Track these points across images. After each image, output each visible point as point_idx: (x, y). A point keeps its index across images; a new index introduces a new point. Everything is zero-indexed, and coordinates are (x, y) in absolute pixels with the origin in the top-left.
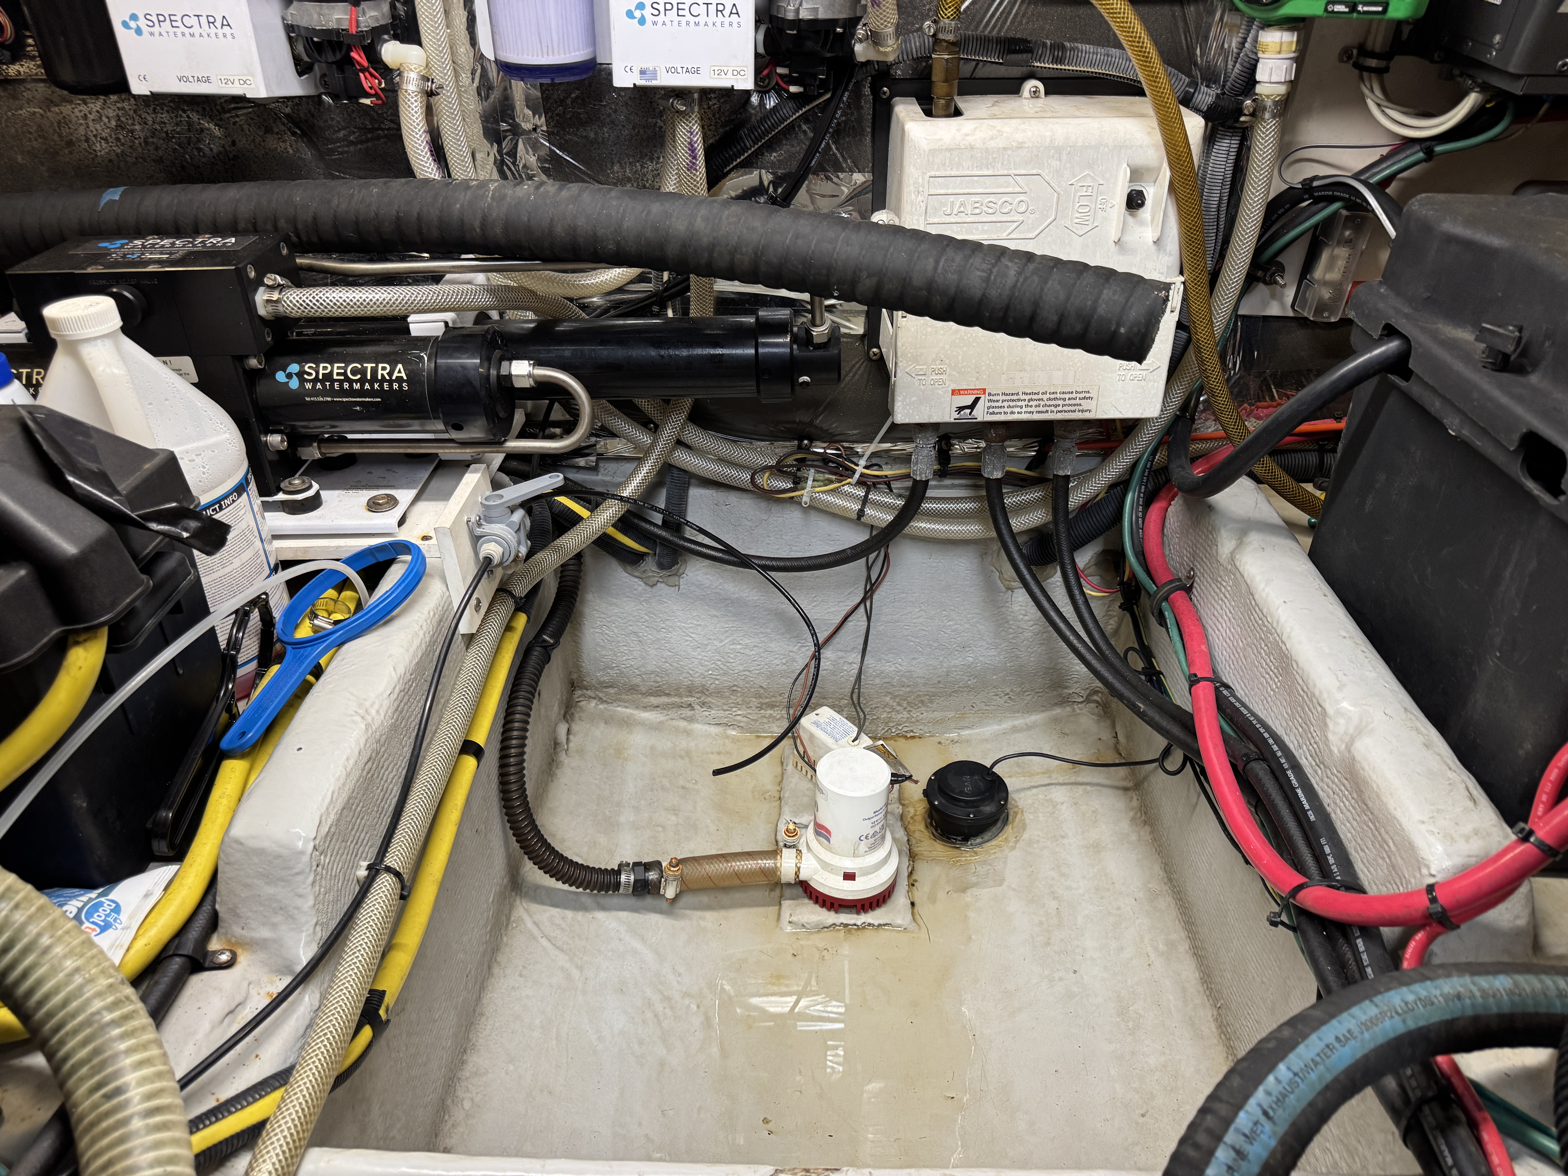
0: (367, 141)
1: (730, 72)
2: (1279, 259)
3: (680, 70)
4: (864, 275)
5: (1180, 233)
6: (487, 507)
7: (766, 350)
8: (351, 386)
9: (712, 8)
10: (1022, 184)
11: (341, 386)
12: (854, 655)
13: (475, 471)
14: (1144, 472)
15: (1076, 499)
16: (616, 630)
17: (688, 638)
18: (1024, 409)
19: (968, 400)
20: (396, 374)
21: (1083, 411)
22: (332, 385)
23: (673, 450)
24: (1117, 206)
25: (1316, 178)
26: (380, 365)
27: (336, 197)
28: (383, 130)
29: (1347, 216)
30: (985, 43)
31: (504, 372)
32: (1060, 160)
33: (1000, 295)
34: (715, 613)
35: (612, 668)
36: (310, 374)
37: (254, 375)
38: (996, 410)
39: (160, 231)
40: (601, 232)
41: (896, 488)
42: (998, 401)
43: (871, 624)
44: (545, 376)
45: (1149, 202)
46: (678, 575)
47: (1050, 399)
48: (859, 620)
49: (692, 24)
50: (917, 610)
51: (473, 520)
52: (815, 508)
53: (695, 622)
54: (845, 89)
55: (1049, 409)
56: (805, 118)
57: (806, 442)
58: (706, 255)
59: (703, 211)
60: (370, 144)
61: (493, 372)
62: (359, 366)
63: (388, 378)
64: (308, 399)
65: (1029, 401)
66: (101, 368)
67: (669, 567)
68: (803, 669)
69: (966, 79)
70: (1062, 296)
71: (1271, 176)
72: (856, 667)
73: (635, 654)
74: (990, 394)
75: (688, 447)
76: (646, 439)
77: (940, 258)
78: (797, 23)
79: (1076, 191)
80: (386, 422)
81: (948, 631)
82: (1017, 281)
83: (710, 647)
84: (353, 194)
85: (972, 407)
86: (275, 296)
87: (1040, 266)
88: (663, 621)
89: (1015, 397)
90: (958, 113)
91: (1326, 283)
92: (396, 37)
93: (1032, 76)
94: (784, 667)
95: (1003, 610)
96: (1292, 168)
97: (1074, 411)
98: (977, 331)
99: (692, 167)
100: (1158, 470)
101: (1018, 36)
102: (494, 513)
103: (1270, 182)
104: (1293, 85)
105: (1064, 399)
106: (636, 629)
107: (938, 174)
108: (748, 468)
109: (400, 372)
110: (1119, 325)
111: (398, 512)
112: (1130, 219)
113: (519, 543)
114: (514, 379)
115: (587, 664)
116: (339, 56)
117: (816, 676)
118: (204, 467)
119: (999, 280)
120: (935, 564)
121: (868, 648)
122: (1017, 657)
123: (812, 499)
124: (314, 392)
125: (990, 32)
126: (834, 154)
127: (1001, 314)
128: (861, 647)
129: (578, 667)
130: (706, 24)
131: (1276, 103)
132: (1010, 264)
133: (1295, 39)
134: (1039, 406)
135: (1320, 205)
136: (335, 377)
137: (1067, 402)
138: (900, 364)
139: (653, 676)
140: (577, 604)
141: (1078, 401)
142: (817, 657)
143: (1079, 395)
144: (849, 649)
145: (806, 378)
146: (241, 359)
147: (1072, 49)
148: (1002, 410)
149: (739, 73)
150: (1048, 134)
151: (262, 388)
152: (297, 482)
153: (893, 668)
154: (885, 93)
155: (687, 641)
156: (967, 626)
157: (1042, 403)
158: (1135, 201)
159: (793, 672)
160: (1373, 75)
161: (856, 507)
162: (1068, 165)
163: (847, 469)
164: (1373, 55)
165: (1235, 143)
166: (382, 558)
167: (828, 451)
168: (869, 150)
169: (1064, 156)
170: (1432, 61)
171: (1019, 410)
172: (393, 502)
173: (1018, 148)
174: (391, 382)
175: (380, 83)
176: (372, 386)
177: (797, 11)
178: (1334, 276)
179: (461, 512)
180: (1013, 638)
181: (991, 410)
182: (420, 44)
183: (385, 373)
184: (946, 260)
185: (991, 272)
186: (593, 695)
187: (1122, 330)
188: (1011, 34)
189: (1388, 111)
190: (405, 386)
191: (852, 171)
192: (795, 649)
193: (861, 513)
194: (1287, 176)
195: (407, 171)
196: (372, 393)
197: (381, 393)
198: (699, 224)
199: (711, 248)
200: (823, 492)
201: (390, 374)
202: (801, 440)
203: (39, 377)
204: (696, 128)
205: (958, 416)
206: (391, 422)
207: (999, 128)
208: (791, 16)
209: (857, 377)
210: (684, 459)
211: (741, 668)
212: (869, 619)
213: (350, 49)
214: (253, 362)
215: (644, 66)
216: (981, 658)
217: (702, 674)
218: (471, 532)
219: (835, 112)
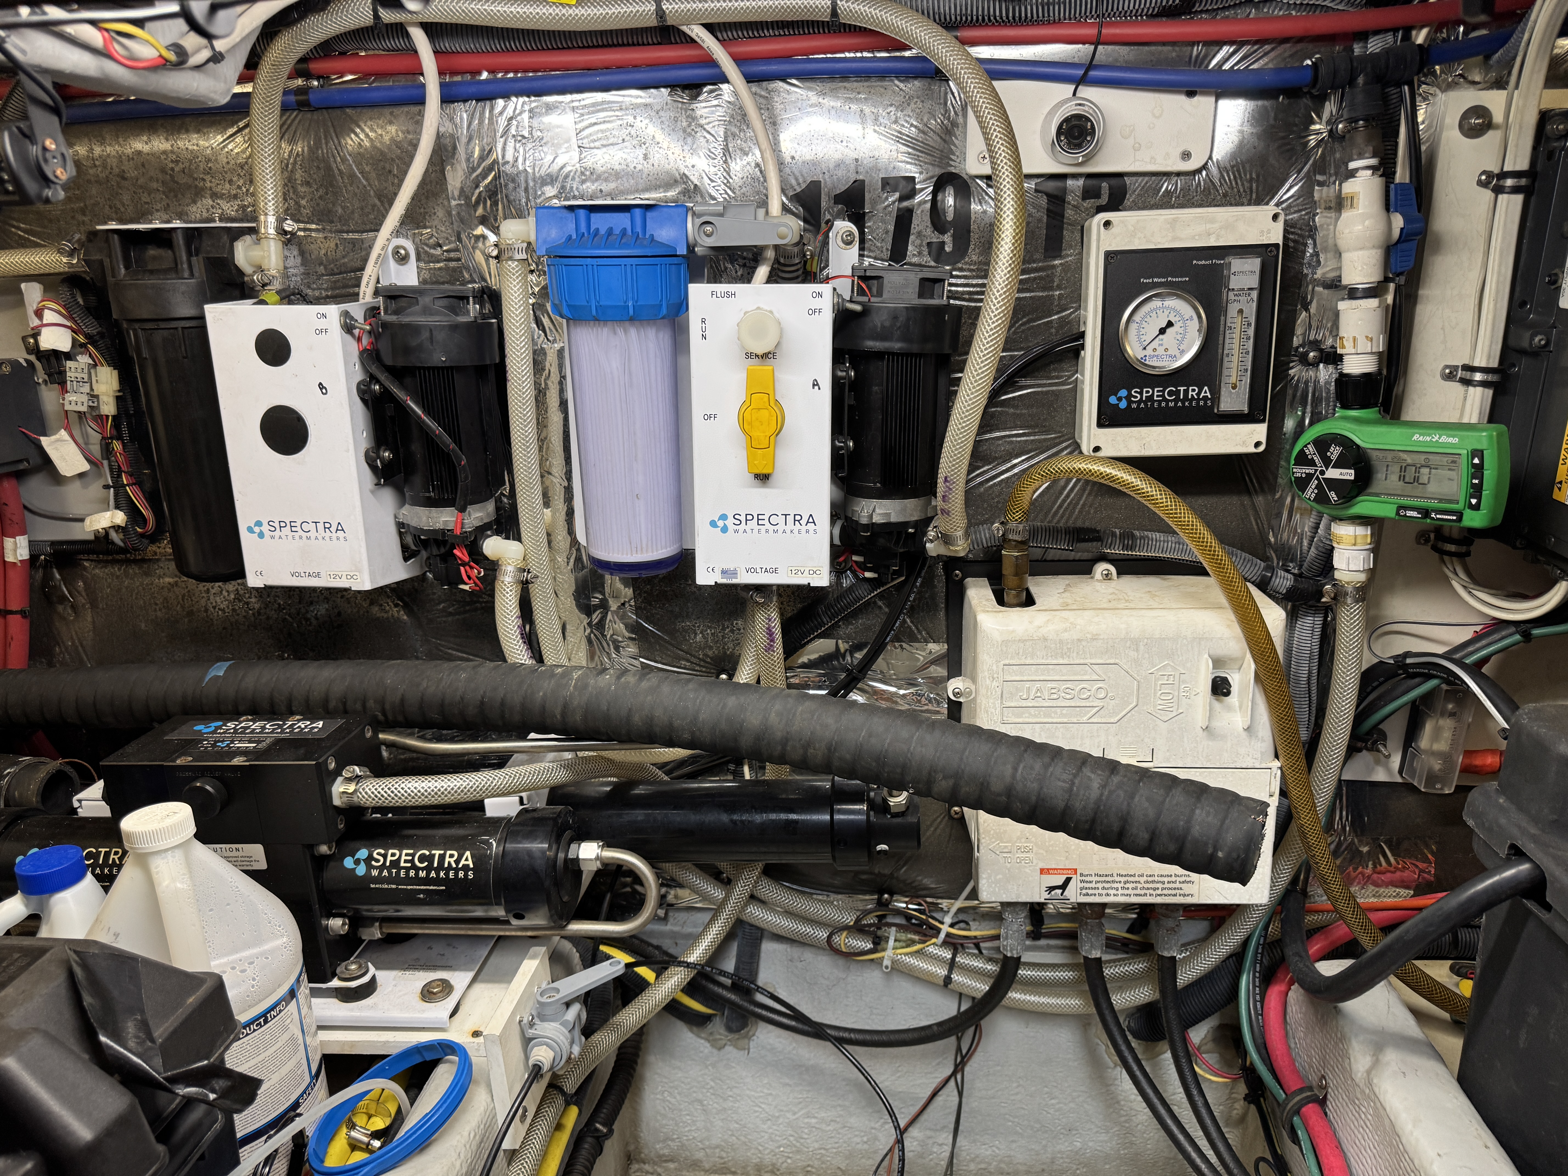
0: (465, 612)
1: (806, 572)
2: (1381, 726)
3: (759, 570)
4: (940, 776)
5: (1271, 721)
6: (542, 1004)
7: (842, 817)
8: (417, 874)
9: (790, 519)
10: (1100, 673)
11: (407, 873)
12: (944, 1135)
13: (533, 957)
14: (1257, 948)
15: (1185, 977)
16: (678, 1097)
17: (757, 1109)
18: (1120, 892)
19: (1059, 880)
20: (463, 862)
21: (1184, 895)
22: (398, 873)
23: (746, 905)
24: (1201, 694)
25: (1408, 654)
26: (449, 852)
27: (426, 680)
28: (481, 603)
29: (1447, 691)
30: (1054, 533)
31: (571, 855)
32: (1137, 650)
33: (1084, 807)
34: (787, 1081)
35: (673, 1140)
36: (377, 861)
37: (322, 861)
38: (1090, 892)
39: (256, 712)
40: (677, 723)
41: (986, 948)
42: (1091, 882)
43: (964, 1100)
44: (613, 858)
45: (1235, 689)
46: (749, 1037)
47: (1147, 882)
48: (950, 1094)
49: (771, 531)
50: (1015, 1085)
51: (525, 1021)
52: (898, 969)
53: (766, 1091)
54: (919, 575)
55: (1148, 892)
56: (880, 596)
57: (886, 896)
58: (779, 748)
59: (778, 706)
60: (467, 615)
61: (561, 855)
62: (427, 853)
63: (454, 866)
64: (372, 886)
65: (1125, 883)
66: (166, 883)
67: (738, 1030)
68: (886, 1155)
69: (1037, 561)
70: (1151, 813)
71: (1362, 651)
72: (948, 1149)
73: (698, 1124)
74: (1081, 875)
75: (762, 902)
76: (718, 893)
77: (1018, 764)
78: (872, 526)
79: (1157, 680)
80: (450, 908)
81: (1052, 1111)
82: (1102, 795)
83: (781, 1120)
84: (442, 679)
85: (1064, 886)
86: (351, 788)
87: (1125, 780)
88: (731, 1088)
89: (1109, 879)
90: (1029, 601)
91: (1433, 754)
92: (498, 533)
93: (1104, 558)
94: (866, 1146)
95: (1113, 1088)
96: (1381, 640)
97: (1175, 895)
98: (1062, 837)
99: (770, 648)
100: (1272, 943)
101: (1087, 524)
102: (548, 1011)
103: (1361, 656)
104: (1372, 573)
105: (1163, 883)
106: (700, 1096)
107: (1012, 662)
108: (825, 925)
109: (467, 860)
110: (1216, 849)
111: (450, 1003)
112: (1217, 705)
113: (572, 1043)
114: (581, 863)
115: (646, 1135)
116: (443, 550)
117: (902, 1160)
118: (254, 979)
119: (1082, 792)
120: (1032, 1034)
121: (961, 1128)
122: (1132, 1143)
123: (893, 962)
124: (379, 880)
125: (1059, 522)
126: (909, 627)
127: (1087, 826)
128: (952, 1126)
129: (636, 1138)
130: (784, 532)
131: (1358, 589)
132: (1093, 776)
133: (1369, 532)
134: (1136, 888)
135: (1417, 680)
136: (402, 864)
137: (1166, 885)
138: (982, 841)
139: (717, 1151)
140: (638, 1068)
141: (1178, 885)
142: (900, 1141)
143: (1178, 879)
144: (938, 1127)
145: (884, 847)
146: (311, 847)
147: (1141, 538)
148: (1096, 892)
149: (815, 572)
150: (1123, 626)
151: (330, 874)
152: (353, 967)
153: (988, 1153)
154: (957, 575)
155: (756, 1112)
156: (1072, 1105)
157: (1139, 886)
158: (1220, 688)
159: (875, 1152)
160: (1454, 559)
161: (943, 972)
162: (1147, 655)
163: (932, 927)
164: (1451, 541)
165: (1319, 620)
166: (429, 1057)
167: (910, 906)
168: (944, 623)
169: (1142, 648)
170: (1514, 547)
171: (1114, 892)
172: (447, 988)
173: (1093, 639)
174: (457, 870)
175: (479, 573)
176: (438, 874)
177: (871, 516)
178: (1442, 746)
179: (513, 1013)
180: (1126, 1121)
181: (1084, 892)
182: (518, 538)
183: (452, 860)
184: (1024, 767)
185: (1073, 783)
186: (651, 1170)
187: (1220, 854)
188: (1079, 524)
189: (1474, 592)
190: (471, 875)
191: (927, 642)
192: (877, 1126)
193: (948, 980)
194: (1377, 648)
195: (497, 653)
196: (437, 881)
197: (446, 881)
198: (773, 718)
199: (785, 741)
200: (906, 954)
201: (457, 862)
202: (881, 894)
203: (116, 857)
204: (775, 615)
205: (1048, 897)
206: (454, 908)
207: (1072, 620)
208: (864, 521)
209: (939, 831)
210: (757, 914)
211: (816, 1145)
212: (960, 1094)
213: (453, 547)
214: (324, 849)
215: (726, 567)
216: (1090, 1144)
217: (772, 1151)
218: (523, 1032)
219: (909, 596)
